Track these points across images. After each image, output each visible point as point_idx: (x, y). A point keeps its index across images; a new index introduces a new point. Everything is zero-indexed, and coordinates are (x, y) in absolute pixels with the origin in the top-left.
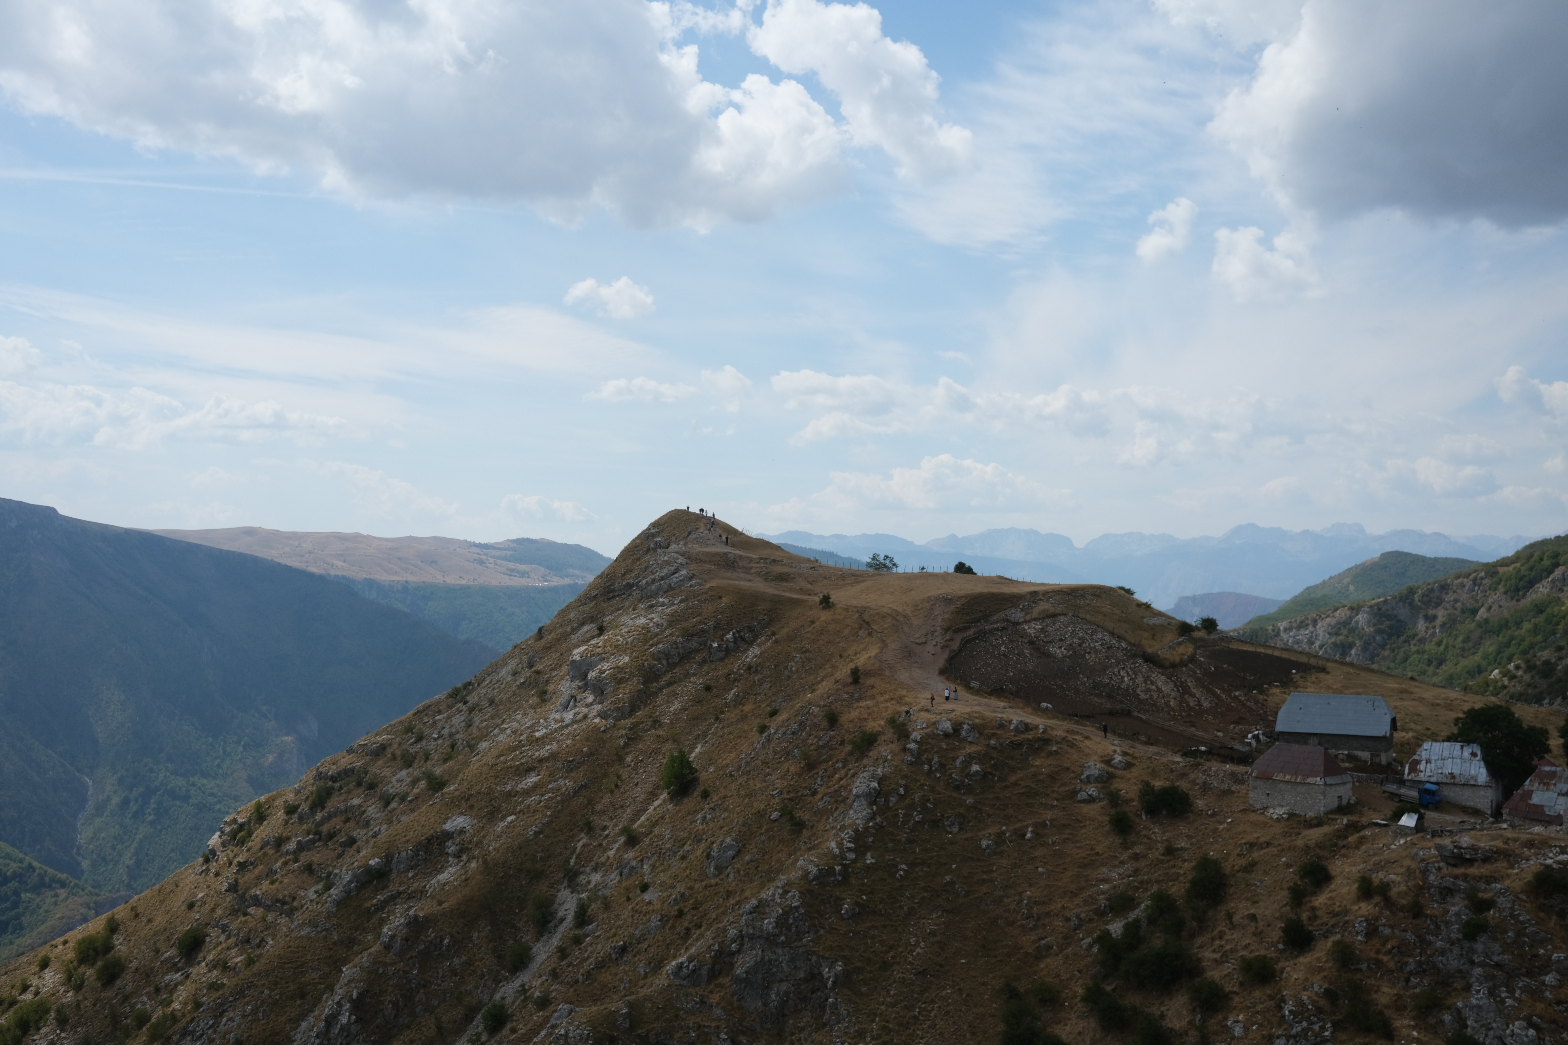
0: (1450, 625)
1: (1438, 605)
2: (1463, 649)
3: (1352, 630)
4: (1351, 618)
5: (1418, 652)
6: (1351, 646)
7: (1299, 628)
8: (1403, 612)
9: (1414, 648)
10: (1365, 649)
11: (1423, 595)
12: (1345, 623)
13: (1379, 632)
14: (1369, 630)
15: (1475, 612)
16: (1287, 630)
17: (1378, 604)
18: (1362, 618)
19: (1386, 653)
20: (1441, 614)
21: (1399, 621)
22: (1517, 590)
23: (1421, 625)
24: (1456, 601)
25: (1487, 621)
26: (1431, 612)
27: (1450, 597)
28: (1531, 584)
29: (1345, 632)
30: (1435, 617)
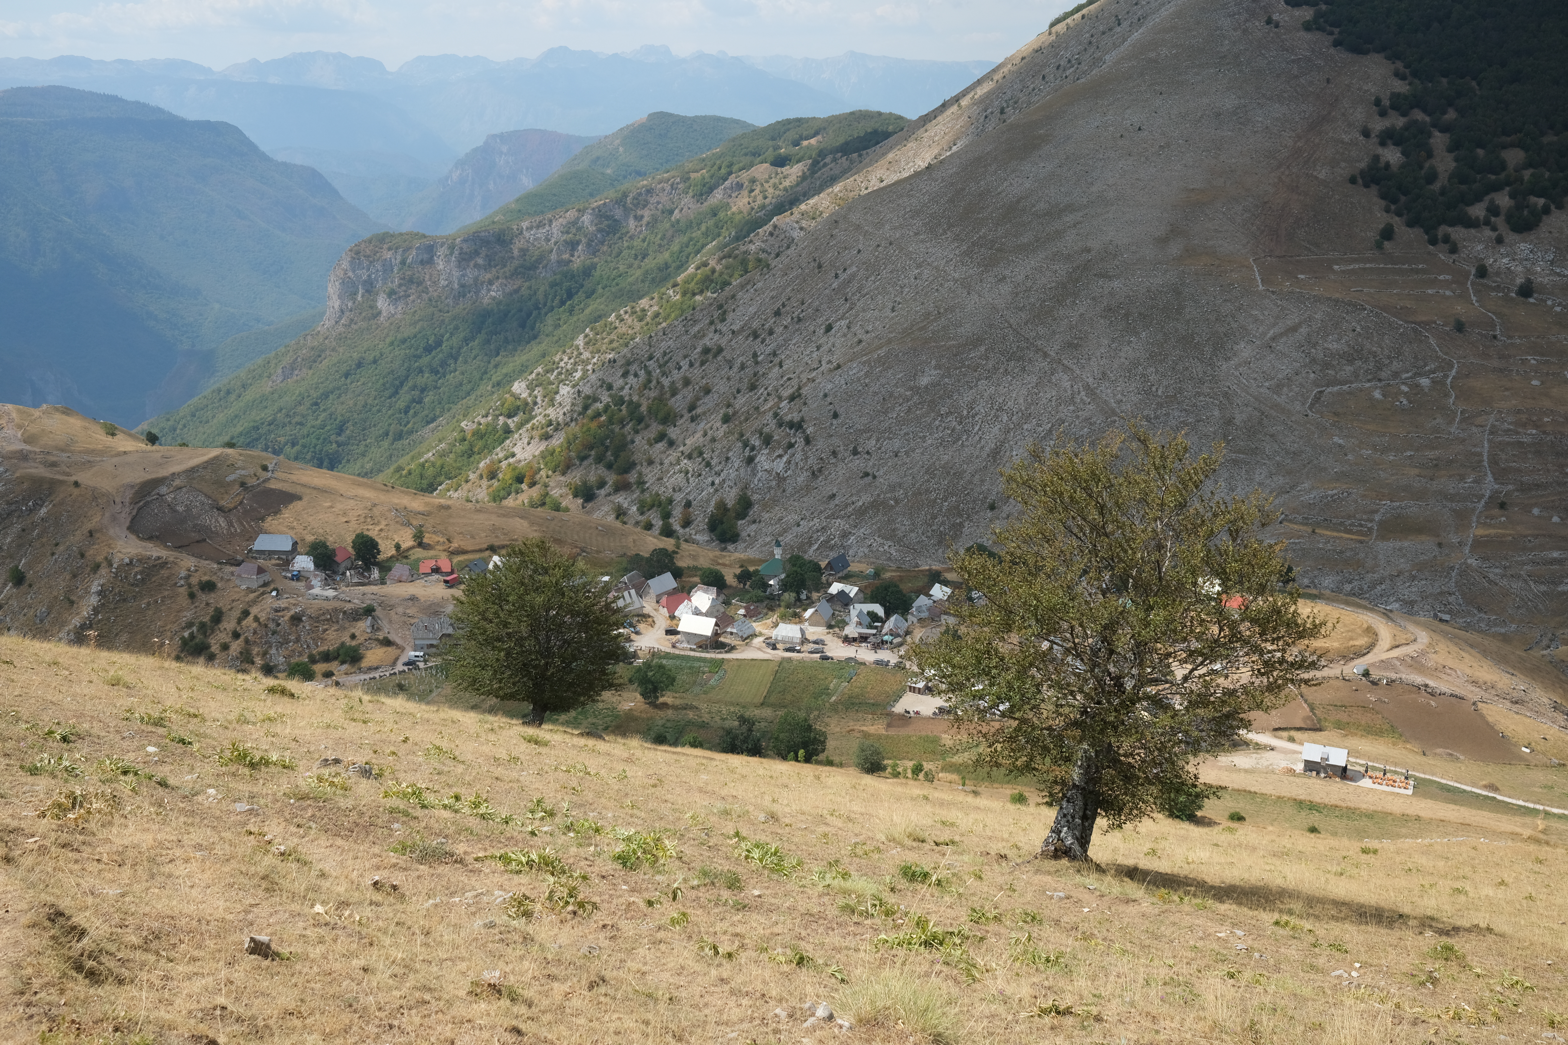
0: (653, 224)
1: (645, 206)
2: (660, 246)
3: (579, 229)
4: (578, 218)
5: (628, 247)
6: (578, 243)
7: (538, 227)
8: (618, 213)
9: (626, 244)
10: (589, 245)
11: (634, 198)
12: (574, 223)
13: (600, 230)
14: (592, 229)
15: (671, 212)
16: (529, 229)
17: (598, 207)
18: (586, 219)
19: (605, 248)
20: (647, 214)
21: (615, 220)
22: (701, 195)
23: (632, 223)
24: (658, 203)
25: (678, 221)
26: (639, 213)
27: (654, 200)
28: (711, 190)
29: (574, 230)
30: (642, 217)
